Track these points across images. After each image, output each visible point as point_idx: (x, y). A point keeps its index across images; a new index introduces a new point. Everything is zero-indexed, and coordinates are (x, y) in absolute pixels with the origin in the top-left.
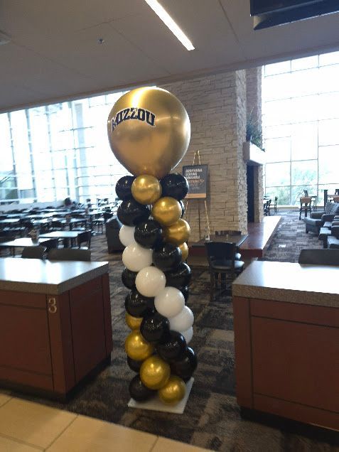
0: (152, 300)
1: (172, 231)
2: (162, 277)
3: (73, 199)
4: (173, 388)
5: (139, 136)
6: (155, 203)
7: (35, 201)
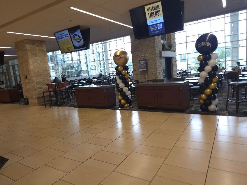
0: (122, 89)
1: (126, 76)
2: (124, 85)
3: (103, 74)
4: (126, 105)
5: (119, 59)
6: (122, 71)
7: (88, 75)
